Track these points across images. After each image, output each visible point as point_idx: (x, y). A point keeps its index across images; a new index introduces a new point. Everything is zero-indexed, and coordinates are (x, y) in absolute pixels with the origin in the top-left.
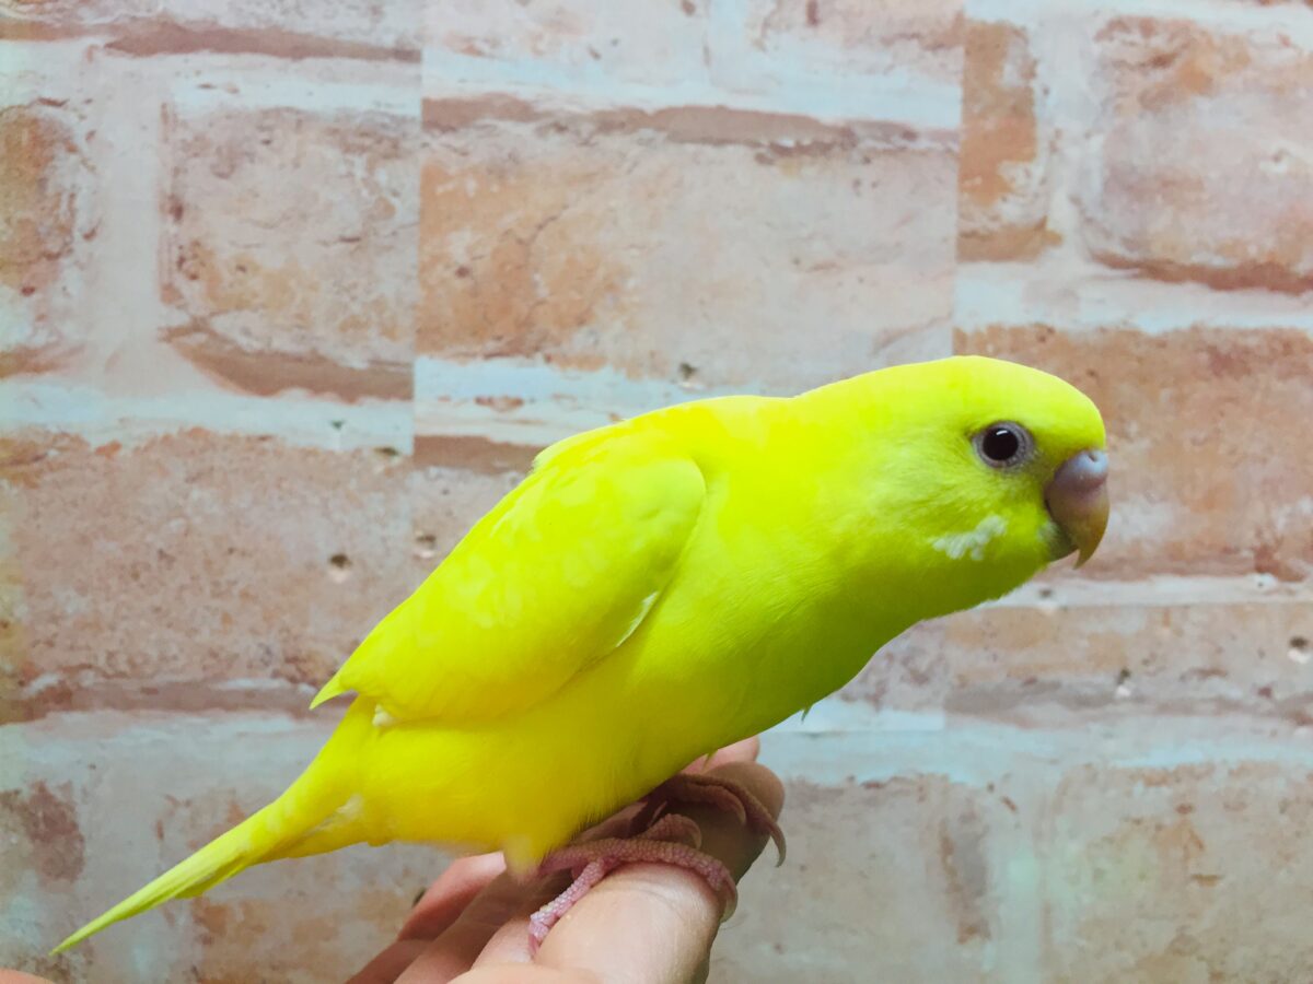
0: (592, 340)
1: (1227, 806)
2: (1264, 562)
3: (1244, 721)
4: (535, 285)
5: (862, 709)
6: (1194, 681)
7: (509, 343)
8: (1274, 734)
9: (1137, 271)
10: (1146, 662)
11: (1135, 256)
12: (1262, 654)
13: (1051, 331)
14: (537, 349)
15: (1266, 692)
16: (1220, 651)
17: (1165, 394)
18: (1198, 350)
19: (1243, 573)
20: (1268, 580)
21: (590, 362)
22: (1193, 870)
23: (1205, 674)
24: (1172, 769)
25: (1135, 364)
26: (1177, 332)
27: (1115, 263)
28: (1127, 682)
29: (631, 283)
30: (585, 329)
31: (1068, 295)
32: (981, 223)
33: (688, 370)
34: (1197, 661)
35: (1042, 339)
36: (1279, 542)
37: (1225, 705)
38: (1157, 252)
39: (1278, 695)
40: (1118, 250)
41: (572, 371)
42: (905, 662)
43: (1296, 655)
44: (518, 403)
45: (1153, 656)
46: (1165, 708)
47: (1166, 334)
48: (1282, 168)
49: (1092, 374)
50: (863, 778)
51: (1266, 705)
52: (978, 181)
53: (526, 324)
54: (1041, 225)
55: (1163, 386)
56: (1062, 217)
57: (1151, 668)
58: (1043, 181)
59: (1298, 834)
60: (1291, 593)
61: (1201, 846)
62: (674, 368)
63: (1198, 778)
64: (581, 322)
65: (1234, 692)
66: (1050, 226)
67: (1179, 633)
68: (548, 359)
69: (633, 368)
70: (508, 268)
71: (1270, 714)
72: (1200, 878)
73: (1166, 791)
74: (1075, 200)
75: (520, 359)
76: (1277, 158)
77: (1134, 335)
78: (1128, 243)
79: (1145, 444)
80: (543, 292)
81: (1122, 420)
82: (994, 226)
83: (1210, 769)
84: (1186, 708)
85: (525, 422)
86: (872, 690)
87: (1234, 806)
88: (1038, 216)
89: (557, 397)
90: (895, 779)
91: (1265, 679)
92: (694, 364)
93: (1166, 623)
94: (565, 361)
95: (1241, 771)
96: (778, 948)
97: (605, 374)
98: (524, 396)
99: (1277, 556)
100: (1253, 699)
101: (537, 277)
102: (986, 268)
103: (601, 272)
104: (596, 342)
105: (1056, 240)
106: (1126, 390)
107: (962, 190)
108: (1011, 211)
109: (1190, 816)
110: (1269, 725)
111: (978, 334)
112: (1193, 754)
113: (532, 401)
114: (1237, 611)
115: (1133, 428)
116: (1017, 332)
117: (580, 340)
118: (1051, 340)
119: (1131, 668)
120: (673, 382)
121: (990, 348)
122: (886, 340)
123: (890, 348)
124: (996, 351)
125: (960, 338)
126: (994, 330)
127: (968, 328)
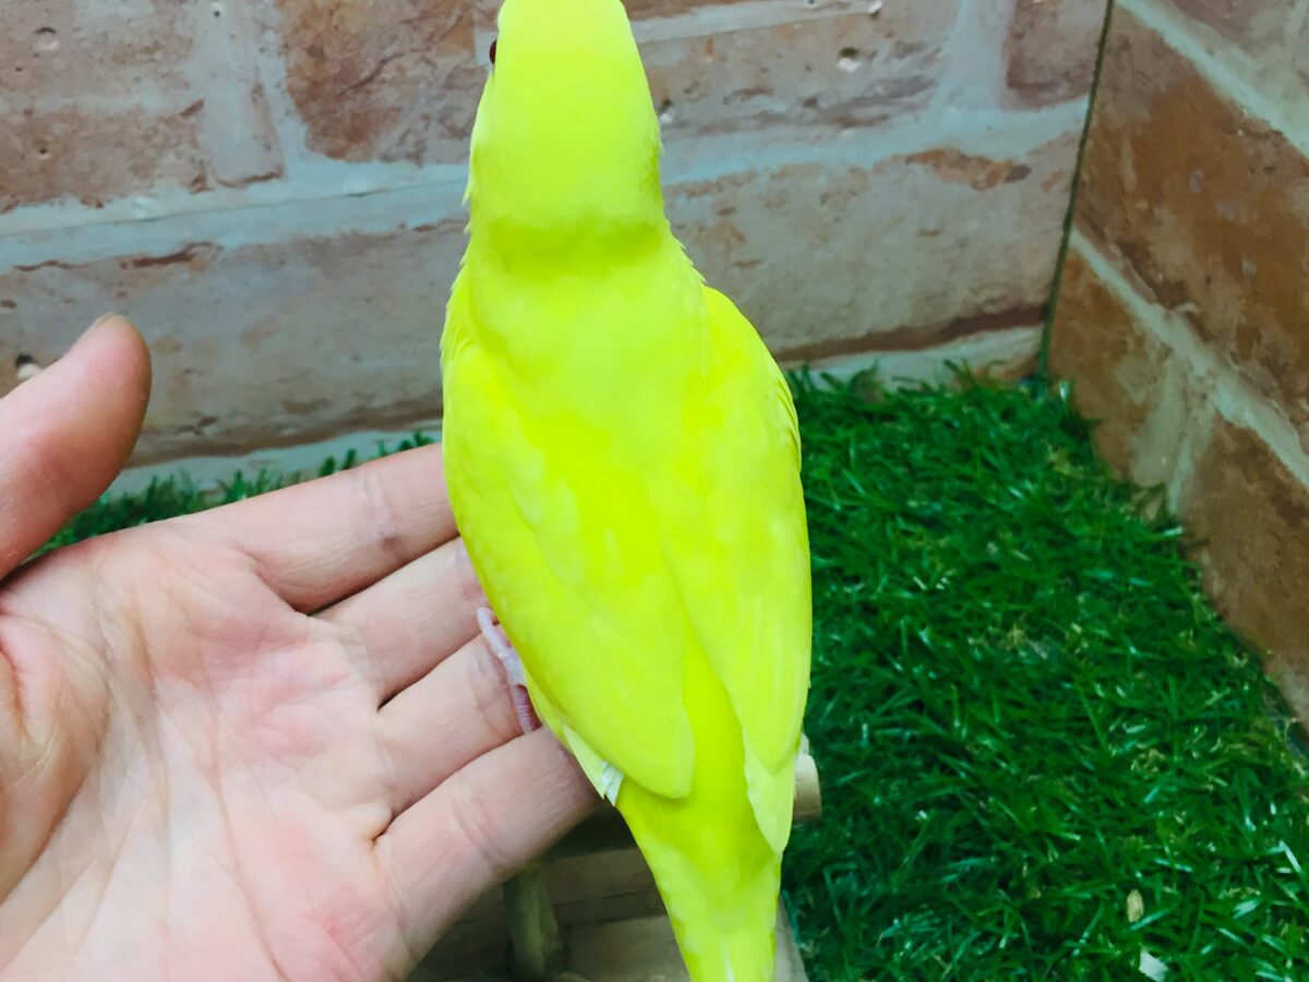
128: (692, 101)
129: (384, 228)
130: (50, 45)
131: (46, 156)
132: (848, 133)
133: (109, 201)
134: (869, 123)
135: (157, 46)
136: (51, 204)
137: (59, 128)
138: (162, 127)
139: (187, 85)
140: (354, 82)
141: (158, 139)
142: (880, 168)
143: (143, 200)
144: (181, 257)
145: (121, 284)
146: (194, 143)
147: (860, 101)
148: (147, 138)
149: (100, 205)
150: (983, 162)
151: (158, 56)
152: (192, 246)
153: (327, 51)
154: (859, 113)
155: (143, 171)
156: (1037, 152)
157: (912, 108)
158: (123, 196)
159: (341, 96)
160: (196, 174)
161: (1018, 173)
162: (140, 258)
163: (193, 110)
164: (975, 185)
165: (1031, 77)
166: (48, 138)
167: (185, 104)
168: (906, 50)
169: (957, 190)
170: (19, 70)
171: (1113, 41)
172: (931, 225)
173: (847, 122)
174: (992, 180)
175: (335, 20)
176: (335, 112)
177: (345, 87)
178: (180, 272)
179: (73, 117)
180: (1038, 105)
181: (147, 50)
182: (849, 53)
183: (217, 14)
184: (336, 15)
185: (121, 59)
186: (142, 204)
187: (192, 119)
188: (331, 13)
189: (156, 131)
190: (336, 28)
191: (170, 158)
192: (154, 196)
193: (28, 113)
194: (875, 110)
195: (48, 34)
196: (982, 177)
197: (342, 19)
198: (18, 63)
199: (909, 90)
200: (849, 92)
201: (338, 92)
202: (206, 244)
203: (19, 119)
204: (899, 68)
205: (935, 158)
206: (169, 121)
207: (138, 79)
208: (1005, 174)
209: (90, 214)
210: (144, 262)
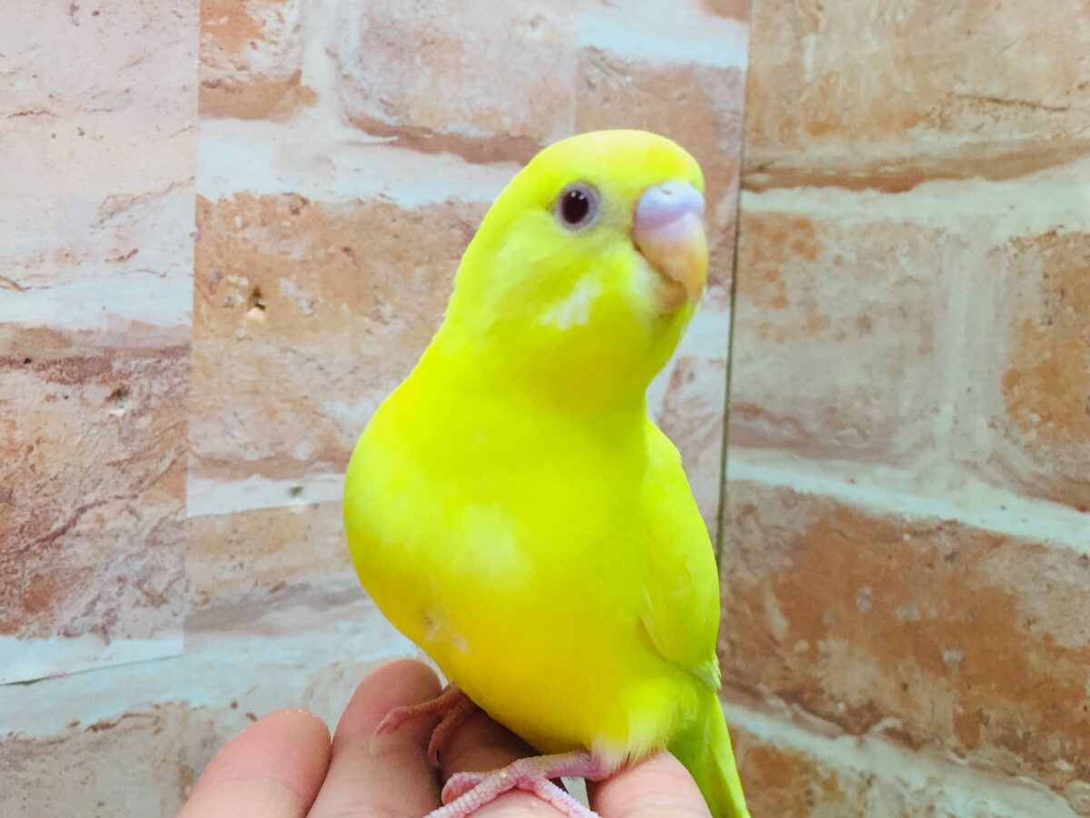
5: (87, 645)
9: (395, 138)
11: (392, 121)
13: (305, 202)
17: (419, 272)
18: (453, 227)
25: (390, 241)
26: (433, 205)
27: (372, 128)
31: (323, 161)
32: (225, 72)
35: (296, 212)
38: (416, 119)
40: (378, 114)
42: (139, 585)
47: (422, 208)
48: (537, 34)
49: (346, 250)
50: (87, 722)
52: (224, 20)
54: (295, 79)
55: (418, 264)
56: (318, 73)
58: (297, 28)
66: (304, 81)
74: (332, 53)
76: (533, 24)
77: (390, 208)
78: (387, 106)
79: (398, 326)
81: (377, 302)
82: (242, 76)
86: (99, 620)
88: (291, 69)
90: (126, 716)
102: (232, 125)
105: (310, 97)
106: (380, 268)
107: (204, 29)
108: (260, 59)
111: (223, 202)
115: (387, 310)
116: (268, 202)
118: (304, 212)
121: (238, 221)
122: (114, 208)
123: (118, 219)
124: (245, 225)
125: (204, 208)
126: (243, 199)
127: (213, 198)
129: (51, 728)
140: (44, 535)
153: (17, 495)
159: (22, 554)
171: (732, 511)
175: (32, 459)
176: (16, 572)
177: (31, 541)
184: (36, 451)
188: (31, 449)
190: (32, 467)
197: (41, 456)
201: (22, 546)
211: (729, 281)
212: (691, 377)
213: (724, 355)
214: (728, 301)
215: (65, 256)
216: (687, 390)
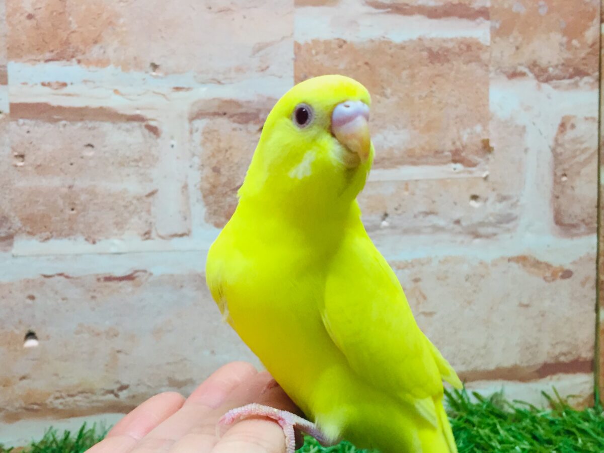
0: (102, 51)
1: (438, 279)
2: (457, 157)
3: (445, 236)
4: (70, 23)
6: (421, 217)
7: (58, 54)
8: (462, 242)
9: (389, 10)
10: (396, 209)
11: (388, 1)
12: (455, 203)
13: (345, 42)
14: (73, 57)
15: (458, 222)
16: (434, 202)
17: (405, 73)
18: (422, 50)
19: (445, 163)
20: (459, 166)
21: (102, 63)
22: (421, 310)
23: (427, 214)
24: (410, 261)
25: (389, 58)
26: (411, 41)
27: (377, 5)
28: (388, 219)
29: (122, 21)
30: (98, 46)
31: (353, 23)
33: (155, 67)
34: (423, 208)
35: (341, 47)
36: (464, 147)
37: (437, 229)
39: (464, 223)
41: (92, 68)
43: (473, 203)
44: (65, 85)
45: (400, 205)
46: (406, 232)
47: (405, 42)
49: (367, 63)
51: (458, 228)
53: (67, 43)
55: (404, 69)
57: (399, 212)
59: (475, 291)
60: (471, 172)
61: (425, 298)
62: (147, 65)
63: (423, 265)
64: (96, 42)
65: (441, 223)
67: (413, 194)
68: (79, 62)
69: (125, 66)
70: (55, 14)
71: (460, 233)
72: (425, 314)
73: (406, 271)
75: (64, 62)
77: (388, 43)
79: (394, 99)
80: (74, 26)
81: (383, 88)
83: (429, 261)
84: (417, 231)
85: (69, 95)
87: (442, 278)
89: (85, 82)
91: (457, 215)
92: (157, 63)
93: (407, 189)
94: (89, 63)
95: (445, 261)
96: (213, 352)
97: (110, 68)
98: (68, 81)
99: (463, 154)
100: (452, 225)
101: (71, 19)
102: (310, 9)
103: (105, 16)
104: (104, 52)
106: (384, 71)
109: (420, 284)
110: (460, 238)
111: (307, 44)
112: (421, 254)
113: (72, 84)
114: (443, 182)
115: (389, 91)
116: (327, 43)
117: (95, 52)
118: (345, 47)
119: (388, 212)
120: (147, 72)
121: (314, 52)
122: (259, 48)
123: (261, 53)
124: (317, 54)
125: (298, 47)
126: (316, 42)
127: (301, 41)
128: (399, 215)
130: (89, 153)
131: (74, 212)
132: (477, 241)
133: (100, 240)
134: (487, 237)
135: (141, 159)
136: (69, 239)
137: (83, 197)
138: (135, 202)
139: (151, 180)
140: (233, 187)
141: (132, 208)
142: (495, 264)
143: (116, 241)
144: (129, 278)
145: (95, 291)
146: (149, 212)
147: (482, 224)
148: (126, 207)
149: (94, 243)
150: (548, 266)
151: (140, 164)
152: (136, 271)
153: (222, 170)
154: (482, 230)
155: (120, 225)
156: (574, 263)
157: (508, 230)
158: (107, 238)
159: (225, 195)
160: (147, 229)
161: (567, 274)
162: (108, 276)
163: (152, 194)
164: (545, 278)
165: (566, 220)
166: (77, 202)
167: (148, 191)
168: (503, 199)
169: (535, 281)
170: (72, 164)
172: (525, 301)
173: (477, 236)
174: (554, 276)
175: (228, 155)
176: (221, 202)
177: (228, 190)
178: (127, 286)
179: (92, 193)
180: (573, 236)
181: (136, 161)
182: (475, 197)
183: (172, 146)
184: (229, 153)
185: (123, 163)
186: (115, 244)
187: (150, 199)
188: (227, 151)
189: (131, 203)
190: (228, 159)
191: (135, 220)
192: (122, 239)
193: (70, 187)
194: (490, 230)
195: (90, 148)
196: (548, 274)
197: (231, 154)
198: (72, 161)
199: (506, 220)
200: (477, 218)
201: (224, 192)
202: (145, 271)
203: (65, 190)
204: (500, 207)
205: (522, 260)
206: (139, 199)
207: (128, 175)
208: (560, 274)
209: (89, 247)
210: (109, 279)
211: (597, 74)
212: (573, 126)
213: (596, 115)
214: (597, 84)
215: (239, 70)
216: (570, 134)
